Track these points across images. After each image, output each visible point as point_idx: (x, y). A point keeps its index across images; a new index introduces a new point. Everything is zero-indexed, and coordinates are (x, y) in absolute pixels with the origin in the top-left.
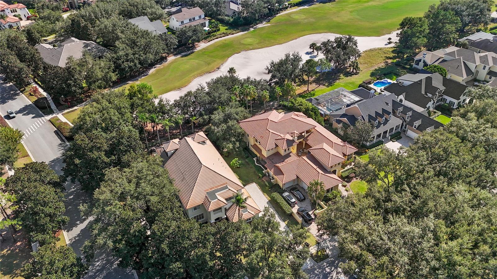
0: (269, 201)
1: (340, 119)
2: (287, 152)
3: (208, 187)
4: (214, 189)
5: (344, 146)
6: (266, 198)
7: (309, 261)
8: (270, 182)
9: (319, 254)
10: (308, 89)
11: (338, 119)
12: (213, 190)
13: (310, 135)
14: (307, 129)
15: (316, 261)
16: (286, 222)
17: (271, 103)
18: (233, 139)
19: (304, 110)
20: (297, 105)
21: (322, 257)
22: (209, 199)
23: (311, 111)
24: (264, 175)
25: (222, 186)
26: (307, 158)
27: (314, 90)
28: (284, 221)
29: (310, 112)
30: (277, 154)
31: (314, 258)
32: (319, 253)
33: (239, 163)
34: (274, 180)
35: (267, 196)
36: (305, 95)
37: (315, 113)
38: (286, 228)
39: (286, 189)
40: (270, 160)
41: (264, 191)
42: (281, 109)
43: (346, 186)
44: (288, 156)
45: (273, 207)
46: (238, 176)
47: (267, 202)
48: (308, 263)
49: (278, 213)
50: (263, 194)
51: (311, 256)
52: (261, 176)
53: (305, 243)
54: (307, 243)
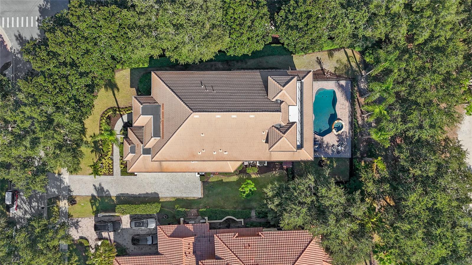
0: (159, 197)
7: (55, 191)
15: (50, 199)
16: (114, 199)
22: (148, 104)
28: (118, 197)
31: (54, 200)
32: (56, 209)
35: (168, 200)
38: (107, 193)
41: (179, 200)
45: (147, 197)
46: (227, 182)
47: (157, 194)
48: (53, 188)
49: (134, 197)
50: (175, 197)
51: (57, 198)
52: (201, 210)
53: (75, 201)
54: (75, 204)
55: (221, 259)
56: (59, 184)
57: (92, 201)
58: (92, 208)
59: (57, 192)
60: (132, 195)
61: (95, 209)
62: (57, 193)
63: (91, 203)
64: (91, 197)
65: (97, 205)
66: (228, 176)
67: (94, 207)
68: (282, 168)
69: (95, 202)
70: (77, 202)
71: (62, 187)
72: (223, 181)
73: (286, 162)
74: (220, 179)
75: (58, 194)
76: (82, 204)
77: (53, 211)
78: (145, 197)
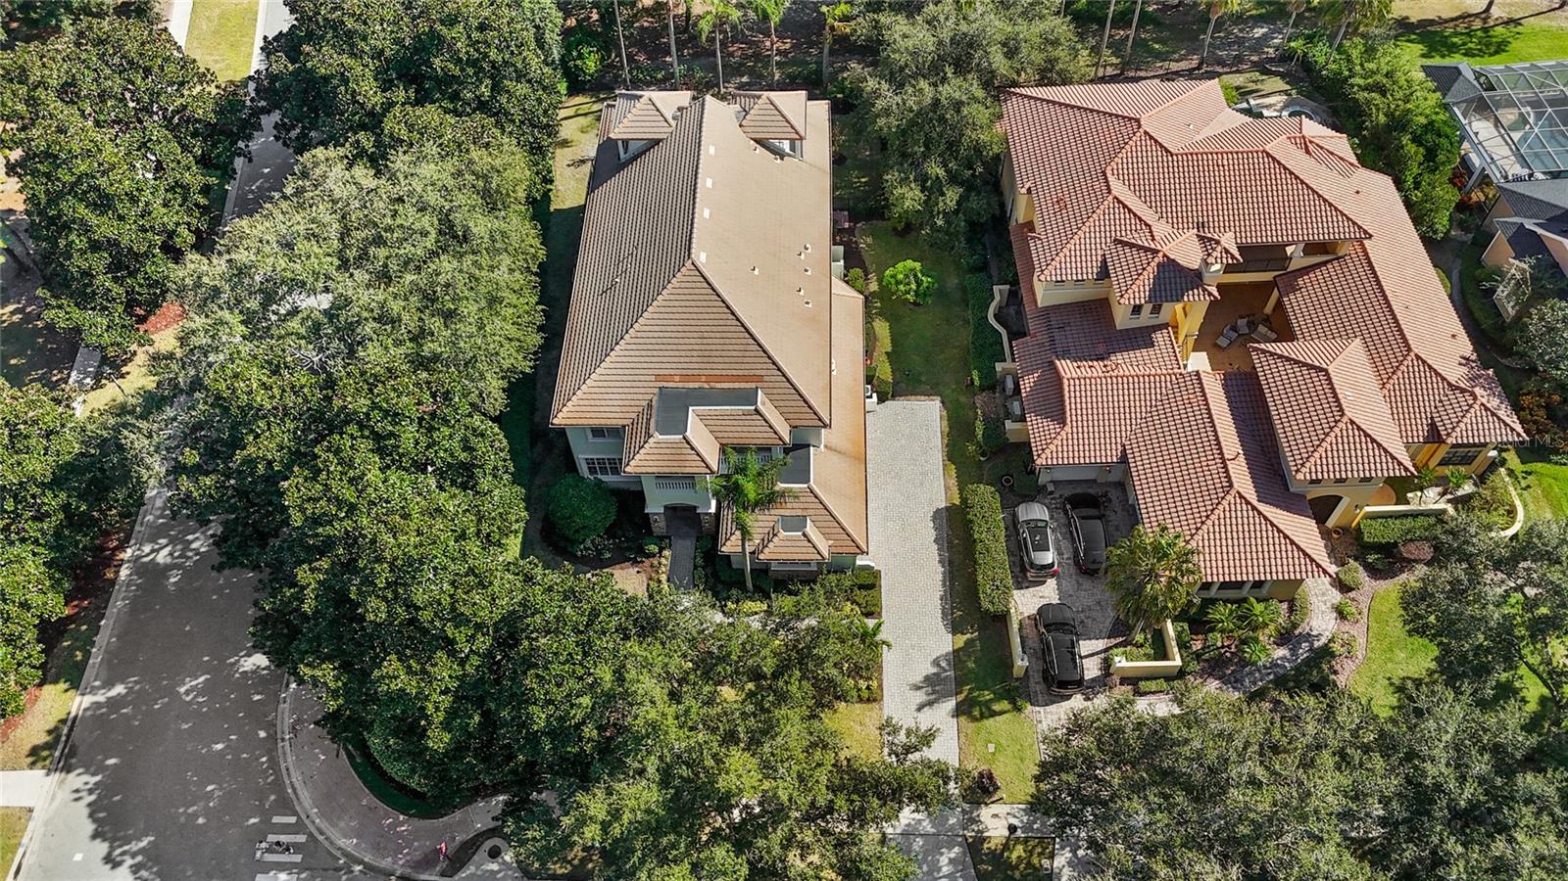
0: (947, 508)
1: (1540, 231)
2: (1146, 318)
3: (677, 367)
4: (696, 385)
5: (1463, 391)
6: (947, 488)
7: (951, 861)
8: (995, 427)
9: (1014, 856)
10: (1487, 10)
11: (1529, 224)
12: (691, 385)
13: (1318, 265)
14: (1319, 236)
15: (982, 878)
16: (961, 640)
17: (1259, 32)
18: (935, 170)
19: (1382, 119)
20: (1361, 82)
21: (1017, 875)
22: (653, 420)
23: (1417, 140)
24: (992, 384)
25: (736, 385)
26: (1225, 386)
27: (1516, 22)
28: (955, 628)
29: (1406, 139)
30: (1096, 310)
31: (983, 862)
32: (1019, 851)
33: (919, 283)
34: (1018, 426)
35: (953, 482)
36: (1456, 34)
37: (1431, 154)
38: (943, 664)
39: (1050, 488)
40: (1049, 327)
41: (954, 453)
42: (1282, 76)
43: (1351, 589)
44: (1140, 338)
45: (950, 543)
46: (893, 341)
47: (938, 512)
48: (939, 870)
49: (952, 580)
50: (945, 466)
51: (975, 846)
52: (977, 382)
53: (981, 775)
54: (990, 777)
55: (1104, 261)
56: (920, 841)
57: (976, 713)
58: (1002, 713)
59: (950, 849)
60: (944, 585)
61: (1004, 705)
62: (956, 849)
63: (982, 717)
64: (962, 719)
65: (988, 695)
66: (876, 339)
67: (996, 707)
68: (851, 231)
69: (979, 704)
70: (984, 767)
71: (930, 829)
72: (889, 350)
73: (835, 222)
74: (884, 358)
75: (960, 845)
76: (991, 748)
77: (1029, 864)
78: (950, 546)
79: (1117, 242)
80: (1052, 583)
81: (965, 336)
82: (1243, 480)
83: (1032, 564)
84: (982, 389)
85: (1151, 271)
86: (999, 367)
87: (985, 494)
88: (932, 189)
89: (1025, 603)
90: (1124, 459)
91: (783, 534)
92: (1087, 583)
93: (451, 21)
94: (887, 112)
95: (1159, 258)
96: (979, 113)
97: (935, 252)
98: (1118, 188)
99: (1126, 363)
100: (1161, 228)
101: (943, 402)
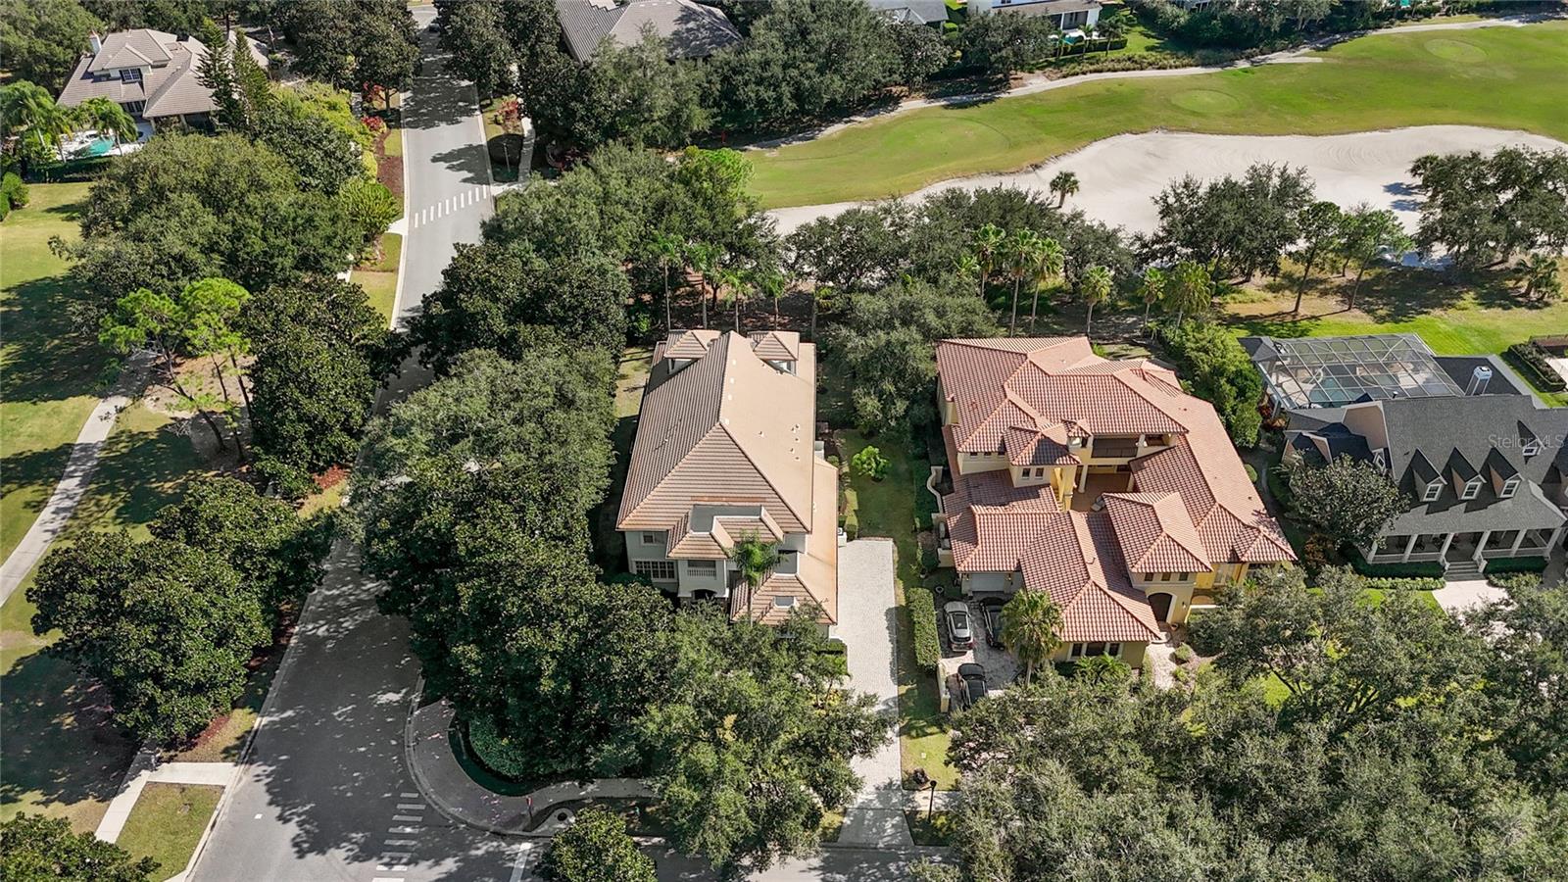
0: (896, 608)
1: (1312, 436)
2: (1033, 480)
3: (704, 491)
4: (719, 503)
5: (1252, 528)
6: (896, 595)
7: (893, 826)
8: (931, 556)
9: (939, 822)
10: (1296, 310)
11: (1305, 433)
12: (716, 503)
13: (1158, 453)
14: (1155, 430)
15: (915, 837)
16: (904, 689)
17: (1130, 320)
18: (888, 386)
19: (1207, 369)
20: (1193, 346)
21: (941, 835)
22: (688, 525)
23: (1231, 382)
24: (929, 527)
25: (747, 504)
26: (1088, 522)
27: (1317, 318)
28: (900, 682)
29: (1223, 381)
30: (1003, 475)
31: (916, 826)
32: (942, 820)
33: (878, 463)
34: (947, 552)
35: (900, 591)
36: (1272, 325)
37: (1242, 393)
38: (891, 704)
39: (970, 594)
40: (968, 487)
41: (902, 573)
42: (1145, 346)
43: (1184, 662)
44: (1031, 492)
45: (898, 629)
46: (859, 503)
47: (889, 610)
48: (885, 831)
49: (899, 652)
50: (895, 582)
51: (911, 817)
52: (918, 525)
53: (916, 772)
54: (923, 773)
55: (1003, 440)
56: (871, 813)
57: (914, 733)
58: (931, 734)
59: (892, 818)
60: (893, 655)
61: (935, 729)
62: (897, 818)
63: (918, 736)
64: (904, 737)
65: (922, 723)
66: (847, 502)
67: (929, 731)
68: (830, 435)
69: (916, 728)
70: (918, 768)
71: (879, 805)
72: (856, 508)
73: (817, 428)
74: (852, 511)
75: (900, 815)
76: (924, 755)
77: (949, 828)
78: (898, 631)
79: (1011, 428)
80: (970, 653)
81: (911, 501)
82: (1097, 574)
83: (955, 638)
84: (922, 530)
85: (1033, 444)
86: (934, 516)
87: (923, 595)
88: (886, 401)
89: (949, 667)
90: (1019, 569)
91: (776, 607)
92: (995, 655)
93: (561, 282)
94: (855, 349)
95: (1039, 436)
96: (919, 350)
97: (889, 445)
98: (1011, 395)
99: (1019, 507)
100: (1041, 421)
101: (895, 542)
